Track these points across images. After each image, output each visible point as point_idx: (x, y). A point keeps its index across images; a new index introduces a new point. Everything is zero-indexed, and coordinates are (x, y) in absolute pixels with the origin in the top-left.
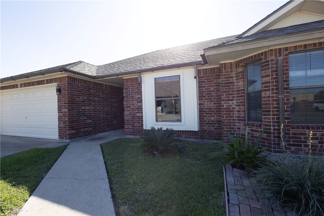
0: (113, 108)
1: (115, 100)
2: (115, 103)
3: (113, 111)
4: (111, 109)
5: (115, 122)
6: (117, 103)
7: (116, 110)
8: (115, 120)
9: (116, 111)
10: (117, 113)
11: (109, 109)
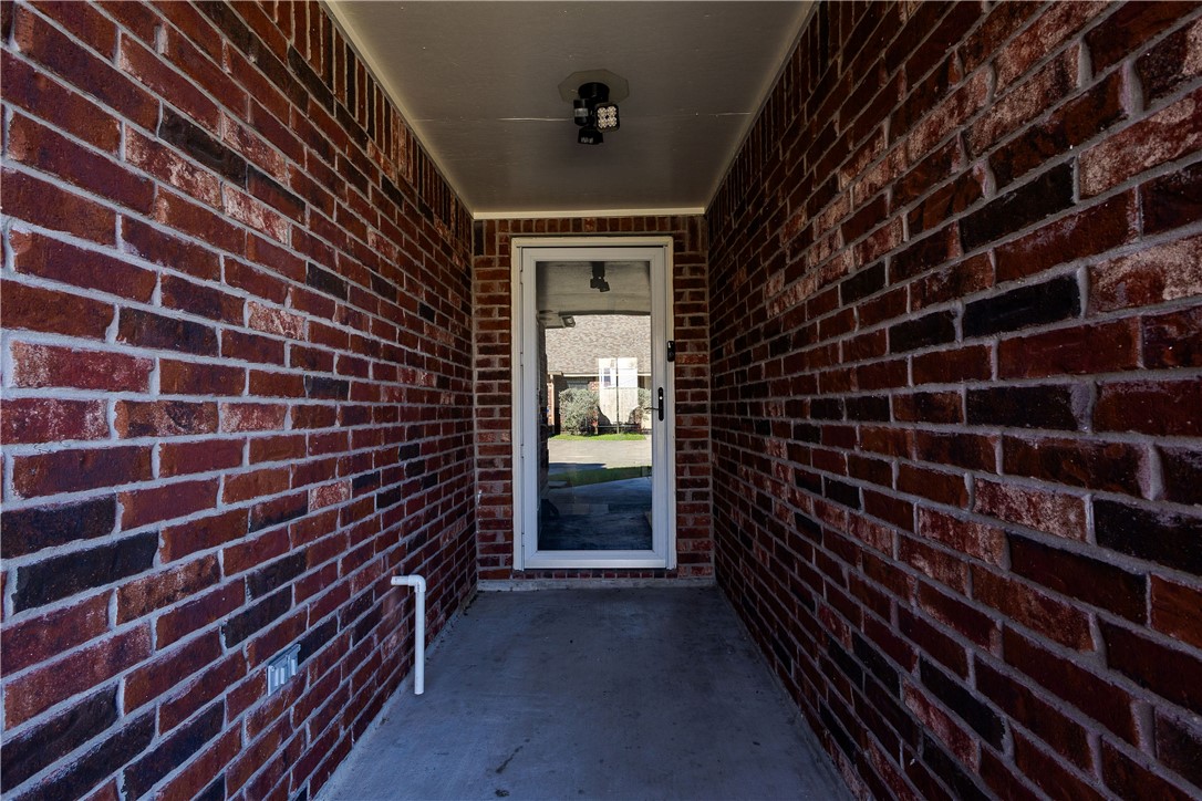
0: (225, 381)
1: (283, 234)
2: (273, 291)
3: (226, 454)
4: (183, 416)
5: (279, 674)
6: (304, 302)
7: (287, 429)
8: (264, 650)
9: (293, 446)
10: (313, 489)
11: (138, 420)
